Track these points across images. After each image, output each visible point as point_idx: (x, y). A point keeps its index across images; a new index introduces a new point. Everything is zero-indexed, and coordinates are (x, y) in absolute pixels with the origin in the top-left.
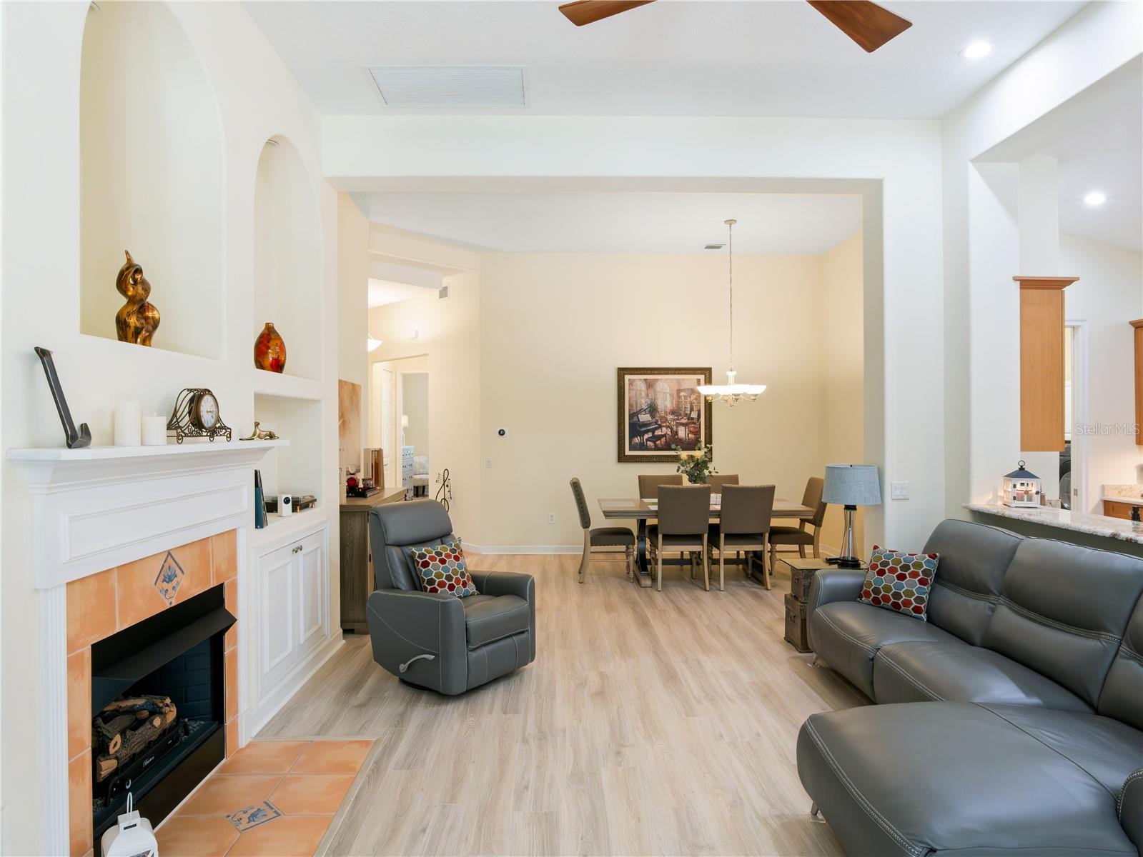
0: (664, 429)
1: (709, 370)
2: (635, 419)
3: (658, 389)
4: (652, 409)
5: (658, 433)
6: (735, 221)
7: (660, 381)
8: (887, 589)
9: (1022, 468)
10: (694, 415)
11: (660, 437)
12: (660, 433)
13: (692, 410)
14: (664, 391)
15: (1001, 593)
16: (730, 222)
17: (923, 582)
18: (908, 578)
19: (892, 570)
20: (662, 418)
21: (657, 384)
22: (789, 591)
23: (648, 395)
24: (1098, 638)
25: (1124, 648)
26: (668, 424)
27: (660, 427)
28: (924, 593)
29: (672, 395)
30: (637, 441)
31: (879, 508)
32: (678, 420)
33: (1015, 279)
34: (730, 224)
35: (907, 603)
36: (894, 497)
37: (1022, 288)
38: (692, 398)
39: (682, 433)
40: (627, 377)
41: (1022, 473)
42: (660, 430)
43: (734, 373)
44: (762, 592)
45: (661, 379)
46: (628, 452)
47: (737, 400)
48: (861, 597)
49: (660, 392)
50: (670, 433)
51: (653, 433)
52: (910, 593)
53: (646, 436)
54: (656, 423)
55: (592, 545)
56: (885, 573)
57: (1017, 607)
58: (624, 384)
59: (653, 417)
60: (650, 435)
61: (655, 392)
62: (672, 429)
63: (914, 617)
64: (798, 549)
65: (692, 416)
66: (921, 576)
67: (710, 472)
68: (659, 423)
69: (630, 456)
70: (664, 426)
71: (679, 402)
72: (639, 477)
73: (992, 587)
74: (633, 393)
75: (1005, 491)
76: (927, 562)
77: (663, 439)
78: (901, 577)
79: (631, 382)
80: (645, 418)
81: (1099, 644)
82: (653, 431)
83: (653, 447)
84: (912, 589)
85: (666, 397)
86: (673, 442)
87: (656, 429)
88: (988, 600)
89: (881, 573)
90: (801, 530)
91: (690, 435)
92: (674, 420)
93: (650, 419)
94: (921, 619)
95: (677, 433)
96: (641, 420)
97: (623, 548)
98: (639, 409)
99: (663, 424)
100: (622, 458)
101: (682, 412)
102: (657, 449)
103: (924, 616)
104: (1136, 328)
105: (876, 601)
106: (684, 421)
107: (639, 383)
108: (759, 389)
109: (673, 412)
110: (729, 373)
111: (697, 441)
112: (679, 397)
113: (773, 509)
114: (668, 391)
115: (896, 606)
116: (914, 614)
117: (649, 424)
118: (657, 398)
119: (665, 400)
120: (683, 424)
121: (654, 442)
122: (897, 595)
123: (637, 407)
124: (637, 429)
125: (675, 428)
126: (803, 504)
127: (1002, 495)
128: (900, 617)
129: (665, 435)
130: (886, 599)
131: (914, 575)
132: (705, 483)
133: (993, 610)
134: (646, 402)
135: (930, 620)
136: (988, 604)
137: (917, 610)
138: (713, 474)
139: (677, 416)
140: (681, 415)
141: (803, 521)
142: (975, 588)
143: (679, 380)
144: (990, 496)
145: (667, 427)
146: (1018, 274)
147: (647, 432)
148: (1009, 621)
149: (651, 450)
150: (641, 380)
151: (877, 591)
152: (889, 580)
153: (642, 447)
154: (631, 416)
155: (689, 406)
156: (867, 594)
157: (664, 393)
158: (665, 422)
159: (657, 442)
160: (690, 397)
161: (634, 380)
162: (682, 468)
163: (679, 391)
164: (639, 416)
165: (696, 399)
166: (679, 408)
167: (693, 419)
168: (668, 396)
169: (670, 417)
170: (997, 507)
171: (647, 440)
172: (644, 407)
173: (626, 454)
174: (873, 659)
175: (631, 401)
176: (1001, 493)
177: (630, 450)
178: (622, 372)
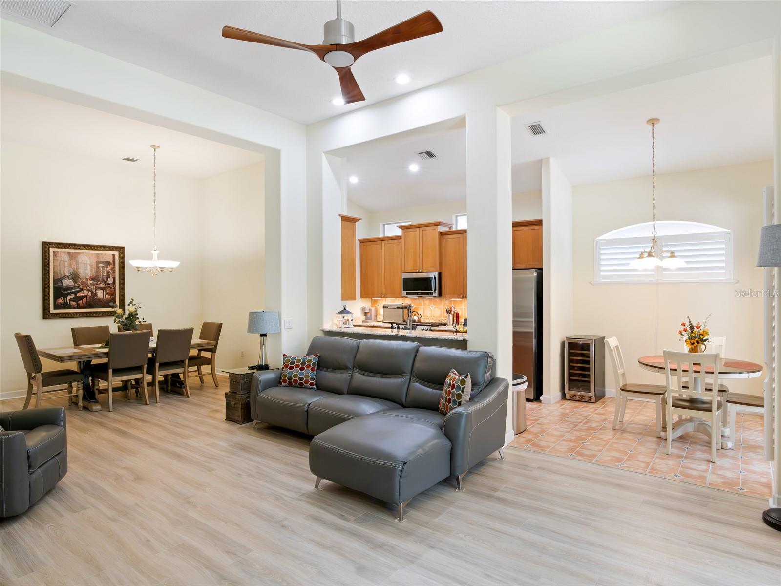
0: (85, 292)
1: (123, 248)
2: (59, 284)
3: (80, 261)
4: (75, 277)
5: (80, 294)
6: (159, 147)
7: (81, 255)
8: (296, 376)
9: (345, 309)
10: (110, 281)
11: (81, 298)
12: (82, 295)
13: (108, 277)
14: (86, 262)
15: (354, 367)
16: (155, 147)
17: (312, 369)
18: (306, 369)
19: (297, 366)
20: (83, 283)
21: (79, 257)
22: (228, 390)
23: (70, 265)
24: (402, 377)
25: (413, 378)
26: (88, 288)
27: (82, 290)
28: (314, 375)
29: (92, 266)
30: (61, 301)
31: (278, 334)
32: (97, 284)
33: (340, 215)
34: (155, 149)
35: (306, 382)
36: (286, 327)
37: (342, 220)
38: (108, 269)
39: (100, 294)
40: (52, 250)
41: (344, 311)
42: (81, 293)
43: (157, 252)
44: (186, 399)
45: (83, 253)
46: (52, 311)
47: (162, 271)
48: (280, 383)
49: (82, 263)
50: (90, 295)
51: (76, 295)
52: (307, 376)
53: (69, 297)
54: (78, 287)
55: (44, 386)
56: (304, 369)
57: (363, 372)
58: (49, 255)
59: (75, 281)
60: (73, 296)
61: (77, 263)
62: (92, 292)
63: (311, 388)
64: (197, 369)
65: (108, 282)
66: (312, 367)
67: (140, 322)
68: (81, 287)
69: (54, 313)
70: (85, 289)
71: (97, 271)
72: (73, 329)
73: (350, 365)
74: (58, 263)
75: (337, 320)
76: (314, 359)
77: (84, 300)
78: (302, 369)
79: (55, 254)
80: (67, 283)
81: (403, 380)
82: (75, 293)
83: (76, 306)
84: (308, 374)
85: (87, 266)
86: (93, 302)
87: (78, 291)
88: (347, 372)
89: (291, 368)
90: (199, 356)
91: (107, 296)
92: (94, 285)
93: (73, 284)
94: (314, 388)
95: (96, 295)
96: (64, 285)
97: (66, 386)
98: (62, 275)
99: (84, 288)
100: (47, 315)
101: (100, 279)
102: (79, 307)
103: (315, 387)
104: (360, 243)
105: (290, 384)
106: (102, 285)
107: (62, 255)
108: (175, 264)
109: (93, 279)
110: (153, 252)
111: (114, 300)
112: (98, 267)
113: (192, 343)
114: (89, 262)
115: (301, 384)
116: (310, 387)
117: (72, 288)
118: (78, 268)
119: (86, 269)
120: (101, 288)
121: (77, 302)
122: (301, 379)
123: (61, 274)
124: (60, 292)
125: (94, 291)
126: (200, 339)
127: (336, 323)
128: (304, 389)
129: (86, 297)
130: (295, 381)
131: (308, 366)
132: (136, 330)
133: (351, 377)
134: (69, 271)
135: (318, 388)
136: (347, 374)
137: (312, 384)
138: (142, 323)
139: (96, 281)
140: (99, 281)
141: (200, 351)
142: (340, 368)
143: (99, 254)
144: (331, 324)
145: (88, 290)
146: (341, 213)
147: (70, 294)
148: (361, 379)
149: (74, 308)
150: (64, 253)
151: (290, 378)
152: (296, 371)
153: (66, 306)
154: (55, 281)
155: (106, 274)
156: (285, 381)
157: (85, 264)
158: (86, 286)
159: (79, 302)
160: (107, 268)
161: (58, 253)
162: (117, 320)
163: (98, 263)
164: (63, 281)
165: (112, 269)
166: (98, 276)
167: (109, 284)
168: (89, 267)
169: (90, 282)
170: (334, 328)
171: (70, 300)
172: (67, 274)
173: (51, 312)
174: (307, 411)
175: (56, 269)
176: (335, 322)
177: (54, 309)
178: (46, 246)
